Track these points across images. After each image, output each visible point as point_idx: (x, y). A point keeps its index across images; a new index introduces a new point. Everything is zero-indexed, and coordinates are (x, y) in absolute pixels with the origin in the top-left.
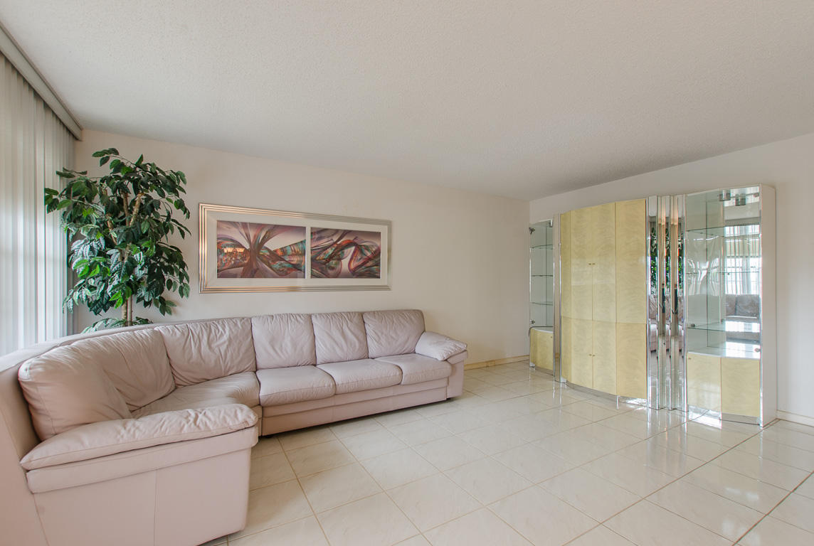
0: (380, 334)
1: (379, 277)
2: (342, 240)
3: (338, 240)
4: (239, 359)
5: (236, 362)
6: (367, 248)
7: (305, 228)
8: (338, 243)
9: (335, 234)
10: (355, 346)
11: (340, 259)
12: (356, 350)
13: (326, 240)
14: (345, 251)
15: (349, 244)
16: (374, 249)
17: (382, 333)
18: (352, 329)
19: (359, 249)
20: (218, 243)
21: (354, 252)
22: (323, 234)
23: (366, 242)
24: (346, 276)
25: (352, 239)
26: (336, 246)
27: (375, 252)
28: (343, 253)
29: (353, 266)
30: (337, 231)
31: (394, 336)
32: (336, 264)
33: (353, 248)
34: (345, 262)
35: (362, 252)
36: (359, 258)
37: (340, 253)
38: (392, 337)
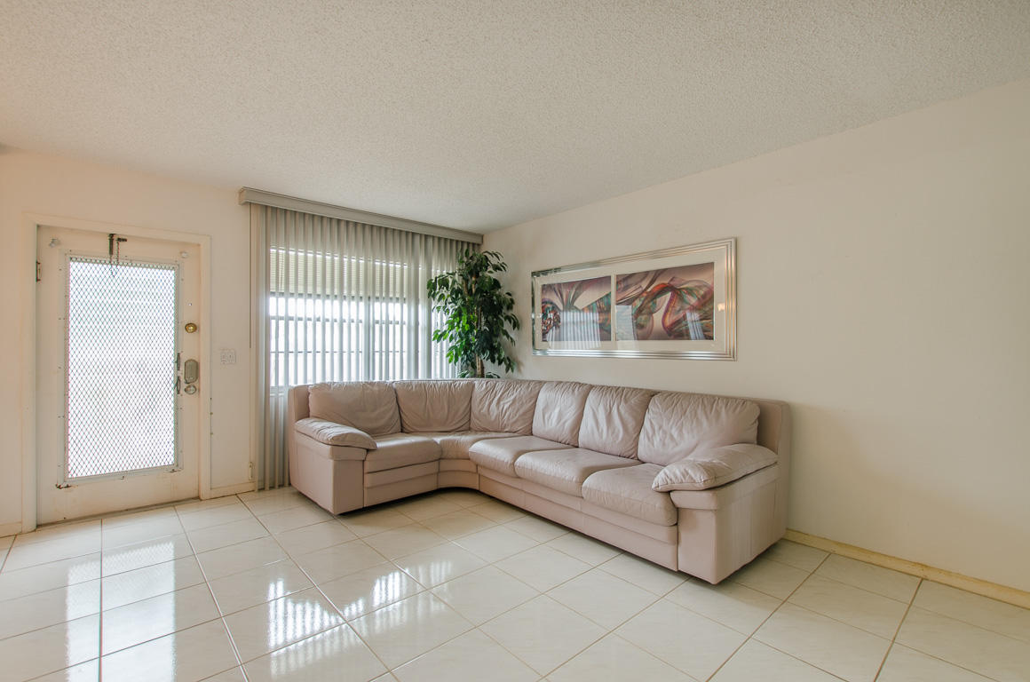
0: (656, 428)
1: (712, 338)
2: (652, 287)
3: (647, 288)
4: (514, 419)
5: (511, 421)
6: (690, 291)
7: (610, 277)
8: (649, 290)
9: (644, 279)
10: (617, 436)
11: (651, 313)
12: (617, 442)
13: (633, 288)
14: (658, 300)
15: (663, 290)
16: (702, 292)
17: (660, 427)
18: (623, 412)
19: (677, 292)
20: (543, 307)
21: (671, 301)
22: (630, 281)
23: (689, 282)
24: (660, 337)
25: (666, 281)
26: (645, 295)
27: (704, 297)
28: (655, 303)
29: (668, 321)
30: (647, 273)
31: (675, 436)
32: (646, 320)
33: (669, 295)
34: (658, 317)
35: (682, 299)
36: (678, 308)
37: (651, 304)
38: (672, 436)
